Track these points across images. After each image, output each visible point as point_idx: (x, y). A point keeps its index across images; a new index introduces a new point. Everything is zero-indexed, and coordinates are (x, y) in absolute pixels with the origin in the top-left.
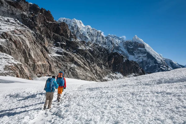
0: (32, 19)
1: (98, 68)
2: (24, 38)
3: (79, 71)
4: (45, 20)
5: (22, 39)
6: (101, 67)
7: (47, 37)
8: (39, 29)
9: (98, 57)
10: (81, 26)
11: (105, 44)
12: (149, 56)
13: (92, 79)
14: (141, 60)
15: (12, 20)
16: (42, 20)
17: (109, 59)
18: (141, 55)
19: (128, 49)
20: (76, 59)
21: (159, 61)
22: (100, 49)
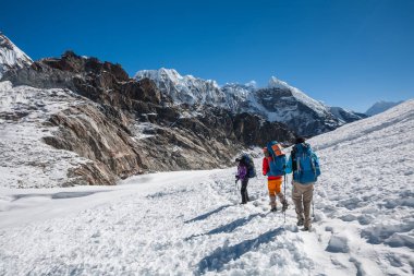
1: (218, 145)
2: (86, 118)
3: (188, 156)
4: (114, 81)
5: (85, 121)
6: (225, 143)
7: (123, 109)
8: (108, 98)
9: (215, 126)
10: (176, 78)
11: (223, 101)
12: (303, 108)
13: (214, 166)
14: (290, 118)
15: (60, 92)
16: (109, 81)
17: (236, 126)
18: (287, 109)
19: (264, 103)
20: (179, 137)
21: (320, 113)
22: (216, 112)
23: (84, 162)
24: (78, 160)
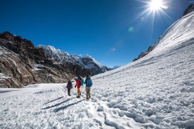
0: (17, 46)
1: (67, 75)
2: (11, 59)
3: (55, 78)
4: (27, 47)
5: (10, 61)
7: (30, 58)
9: (67, 68)
10: (53, 49)
11: (70, 60)
16: (25, 46)
17: (73, 69)
19: (84, 62)
20: (52, 71)
22: (67, 63)
23: (6, 78)
24: (4, 77)
